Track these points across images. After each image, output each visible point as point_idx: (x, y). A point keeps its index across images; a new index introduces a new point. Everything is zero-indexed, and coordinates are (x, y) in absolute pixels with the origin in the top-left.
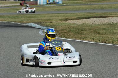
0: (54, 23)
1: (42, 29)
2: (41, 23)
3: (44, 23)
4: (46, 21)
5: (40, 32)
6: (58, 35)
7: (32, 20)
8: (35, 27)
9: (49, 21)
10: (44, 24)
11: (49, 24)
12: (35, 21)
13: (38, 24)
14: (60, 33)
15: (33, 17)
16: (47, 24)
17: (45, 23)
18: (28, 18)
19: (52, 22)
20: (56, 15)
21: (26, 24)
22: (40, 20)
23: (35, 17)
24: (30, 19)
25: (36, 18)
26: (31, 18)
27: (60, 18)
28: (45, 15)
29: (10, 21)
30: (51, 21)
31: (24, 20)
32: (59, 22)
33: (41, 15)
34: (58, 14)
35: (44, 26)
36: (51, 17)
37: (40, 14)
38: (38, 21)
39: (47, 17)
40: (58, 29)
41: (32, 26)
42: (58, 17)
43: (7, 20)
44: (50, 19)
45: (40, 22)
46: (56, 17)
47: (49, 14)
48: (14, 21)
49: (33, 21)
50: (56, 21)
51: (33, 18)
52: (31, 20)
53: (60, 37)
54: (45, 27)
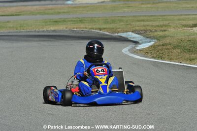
3: (151, 31)
4: (157, 28)
7: (134, 27)
9: (161, 29)
10: (151, 33)
11: (159, 33)
12: (137, 28)
16: (156, 34)
17: (153, 32)
21: (119, 34)
24: (131, 25)
27: (184, 23)
29: (93, 29)
31: (119, 27)
43: (90, 27)
44: (165, 26)
45: (145, 31)
48: (100, 29)
49: (134, 29)
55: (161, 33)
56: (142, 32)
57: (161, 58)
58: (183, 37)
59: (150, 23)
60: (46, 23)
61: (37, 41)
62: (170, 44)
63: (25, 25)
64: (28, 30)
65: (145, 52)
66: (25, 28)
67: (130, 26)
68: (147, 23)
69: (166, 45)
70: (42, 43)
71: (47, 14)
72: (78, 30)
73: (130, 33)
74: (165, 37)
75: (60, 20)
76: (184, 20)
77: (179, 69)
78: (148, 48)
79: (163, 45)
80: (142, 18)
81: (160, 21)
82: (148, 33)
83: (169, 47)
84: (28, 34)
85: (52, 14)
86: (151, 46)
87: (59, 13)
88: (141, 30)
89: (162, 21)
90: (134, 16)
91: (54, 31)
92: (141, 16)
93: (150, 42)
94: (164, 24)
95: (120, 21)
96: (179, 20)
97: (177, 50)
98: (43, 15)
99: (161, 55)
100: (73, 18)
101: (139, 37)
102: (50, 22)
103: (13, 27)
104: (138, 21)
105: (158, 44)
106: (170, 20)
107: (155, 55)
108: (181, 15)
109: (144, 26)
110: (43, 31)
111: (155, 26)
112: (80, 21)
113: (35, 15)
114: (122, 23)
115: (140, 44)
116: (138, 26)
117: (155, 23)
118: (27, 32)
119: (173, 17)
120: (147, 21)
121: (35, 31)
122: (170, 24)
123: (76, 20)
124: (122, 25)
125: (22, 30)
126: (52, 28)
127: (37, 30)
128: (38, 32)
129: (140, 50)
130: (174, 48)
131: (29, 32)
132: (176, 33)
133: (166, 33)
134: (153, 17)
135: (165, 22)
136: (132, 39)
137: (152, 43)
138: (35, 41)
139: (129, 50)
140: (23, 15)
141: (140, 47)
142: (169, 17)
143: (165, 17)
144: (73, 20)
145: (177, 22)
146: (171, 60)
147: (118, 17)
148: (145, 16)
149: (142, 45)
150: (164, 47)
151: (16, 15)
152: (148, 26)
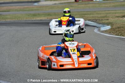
0: (111, 20)
1: (97, 26)
2: (96, 20)
5: (96, 30)
6: (115, 33)
8: (90, 25)
9: (105, 18)
11: (105, 21)
12: (90, 18)
13: (93, 22)
14: (117, 31)
15: (88, 14)
17: (101, 20)
18: (84, 16)
19: (108, 20)
20: (113, 11)
22: (95, 17)
23: (90, 14)
25: (91, 16)
26: (86, 16)
27: (117, 15)
28: (101, 12)
30: (107, 18)
32: (115, 19)
33: (97, 12)
34: (115, 10)
35: (99, 24)
36: (108, 13)
37: (95, 11)
38: (93, 18)
39: (103, 14)
40: (114, 27)
41: (87, 23)
42: (115, 14)
46: (113, 13)
47: (105, 11)
49: (88, 19)
50: (113, 18)
51: (88, 16)
53: (116, 35)
54: (101, 25)
56: (94, 21)
102: (31, 15)
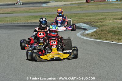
3: (95, 22)
4: (98, 21)
10: (94, 23)
13: (86, 24)
16: (97, 24)
31: (75, 20)
44: (103, 19)
52: (83, 19)
55: (101, 24)
56: (89, 23)
57: (101, 39)
58: (114, 26)
59: (94, 17)
60: (30, 18)
61: (24, 29)
62: (106, 30)
63: (17, 19)
64: (18, 23)
65: (90, 35)
66: (17, 21)
67: (81, 19)
68: (92, 17)
69: (104, 30)
70: (27, 30)
71: (30, 12)
72: (50, 22)
73: (82, 24)
74: (103, 26)
75: (38, 16)
76: (114, 15)
77: (112, 45)
78: (93, 32)
79: (102, 31)
80: (89, 14)
81: (100, 16)
82: (92, 23)
83: (105, 32)
84: (18, 25)
85: (33, 12)
86: (94, 32)
87: (38, 12)
88: (88, 22)
89: (101, 16)
90: (84, 13)
91: (34, 23)
92: (88, 13)
93: (94, 29)
94: (103, 18)
95: (76, 16)
96: (112, 15)
97: (110, 34)
98: (28, 13)
99: (100, 37)
100: (47, 15)
101: (87, 26)
102: (32, 17)
103: (9, 21)
104: (87, 16)
105: (98, 30)
106: (106, 15)
107: (97, 37)
108: (113, 12)
109: (90, 19)
110: (28, 23)
111: (97, 19)
112: (51, 16)
113: (23, 13)
114: (76, 18)
115: (88, 30)
116: (87, 20)
117: (97, 18)
118: (17, 23)
119: (108, 13)
120: (92, 16)
121: (23, 23)
122: (106, 18)
123: (48, 16)
124: (77, 19)
125: (15, 23)
126: (33, 21)
127: (24, 22)
128: (25, 23)
129: (88, 34)
130: (109, 32)
131: (19, 23)
132: (110, 23)
133: (104, 23)
134: (96, 14)
135: (103, 17)
136: (82, 27)
137: (95, 30)
138: (22, 29)
139: (81, 34)
140: (16, 13)
141: (88, 32)
142: (105, 14)
143: (104, 14)
144: (47, 16)
145: (111, 17)
146: (106, 40)
147: (74, 14)
148: (91, 13)
149: (89, 31)
150: (103, 32)
151: (11, 13)
152: (92, 19)
